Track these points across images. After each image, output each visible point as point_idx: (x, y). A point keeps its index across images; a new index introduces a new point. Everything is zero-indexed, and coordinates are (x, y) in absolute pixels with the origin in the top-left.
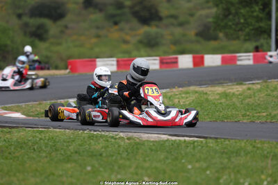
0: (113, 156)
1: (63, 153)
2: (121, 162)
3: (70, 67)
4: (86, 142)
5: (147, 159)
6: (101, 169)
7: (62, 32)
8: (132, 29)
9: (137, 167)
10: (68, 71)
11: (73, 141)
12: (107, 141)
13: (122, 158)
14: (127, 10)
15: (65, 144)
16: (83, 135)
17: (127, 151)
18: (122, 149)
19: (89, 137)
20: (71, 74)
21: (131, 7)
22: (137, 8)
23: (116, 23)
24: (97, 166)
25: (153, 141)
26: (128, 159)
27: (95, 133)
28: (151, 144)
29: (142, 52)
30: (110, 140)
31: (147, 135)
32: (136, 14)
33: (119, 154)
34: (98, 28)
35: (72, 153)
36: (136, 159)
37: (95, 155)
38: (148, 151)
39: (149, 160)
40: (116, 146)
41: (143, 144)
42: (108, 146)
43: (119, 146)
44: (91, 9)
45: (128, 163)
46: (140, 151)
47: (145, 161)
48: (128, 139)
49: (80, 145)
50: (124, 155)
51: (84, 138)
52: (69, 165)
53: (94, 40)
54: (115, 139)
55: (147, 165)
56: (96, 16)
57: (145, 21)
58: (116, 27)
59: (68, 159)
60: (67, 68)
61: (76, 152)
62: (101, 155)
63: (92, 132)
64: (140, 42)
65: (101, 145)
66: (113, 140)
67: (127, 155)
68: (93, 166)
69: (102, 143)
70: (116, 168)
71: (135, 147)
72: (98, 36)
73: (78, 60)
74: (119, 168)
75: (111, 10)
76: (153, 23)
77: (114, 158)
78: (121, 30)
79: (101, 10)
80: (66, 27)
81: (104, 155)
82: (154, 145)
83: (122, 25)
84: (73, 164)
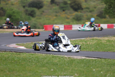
0: (62, 65)
1: (41, 63)
2: (65, 67)
3: (45, 28)
4: (51, 59)
5: (76, 66)
6: (57, 70)
7: (41, 14)
8: (70, 13)
9: (72, 70)
10: (44, 30)
11: (46, 58)
12: (60, 58)
13: (66, 66)
14: (68, 5)
15: (42, 60)
16: (50, 56)
17: (68, 63)
18: (66, 62)
19: (52, 57)
20: (45, 31)
21: (70, 4)
22: (73, 4)
23: (64, 11)
24: (55, 69)
25: (79, 59)
26: (68, 66)
27: (55, 55)
28: (78, 60)
29: (75, 22)
30: (61, 58)
31: (76, 57)
32: (72, 7)
33: (65, 64)
34: (56, 12)
35: (45, 63)
36: (72, 66)
37: (55, 65)
38: (77, 63)
39: (77, 67)
40: (64, 61)
41: (75, 60)
42: (60, 61)
43: (65, 61)
44: (53, 4)
45: (68, 68)
46: (74, 63)
47: (75, 67)
48: (69, 58)
49: (49, 60)
50: (67, 64)
51: (50, 57)
52: (44, 68)
53: (55, 17)
54: (63, 58)
55: (76, 69)
56: (56, 7)
57: (76, 10)
58: (64, 12)
59: (43, 66)
60: (43, 29)
61: (47, 63)
62: (57, 64)
63: (54, 55)
64: (74, 18)
65: (57, 60)
66: (62, 58)
67: (68, 65)
68: (54, 69)
69: (58, 60)
70: (63, 70)
71: (71, 61)
72: (56, 16)
73: (48, 25)
74: (65, 70)
75: (62, 5)
76: (79, 11)
77: (63, 66)
78: (66, 13)
79: (58, 5)
80: (43, 12)
81: (59, 64)
82: (79, 61)
83: (66, 11)
84: (46, 68)
